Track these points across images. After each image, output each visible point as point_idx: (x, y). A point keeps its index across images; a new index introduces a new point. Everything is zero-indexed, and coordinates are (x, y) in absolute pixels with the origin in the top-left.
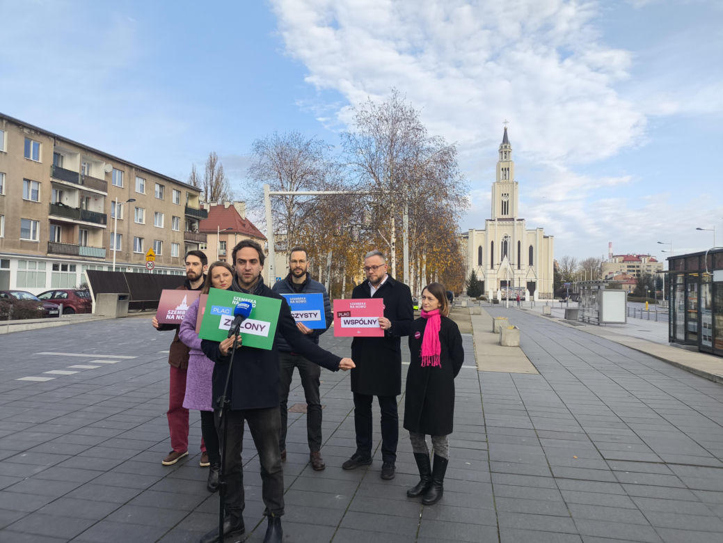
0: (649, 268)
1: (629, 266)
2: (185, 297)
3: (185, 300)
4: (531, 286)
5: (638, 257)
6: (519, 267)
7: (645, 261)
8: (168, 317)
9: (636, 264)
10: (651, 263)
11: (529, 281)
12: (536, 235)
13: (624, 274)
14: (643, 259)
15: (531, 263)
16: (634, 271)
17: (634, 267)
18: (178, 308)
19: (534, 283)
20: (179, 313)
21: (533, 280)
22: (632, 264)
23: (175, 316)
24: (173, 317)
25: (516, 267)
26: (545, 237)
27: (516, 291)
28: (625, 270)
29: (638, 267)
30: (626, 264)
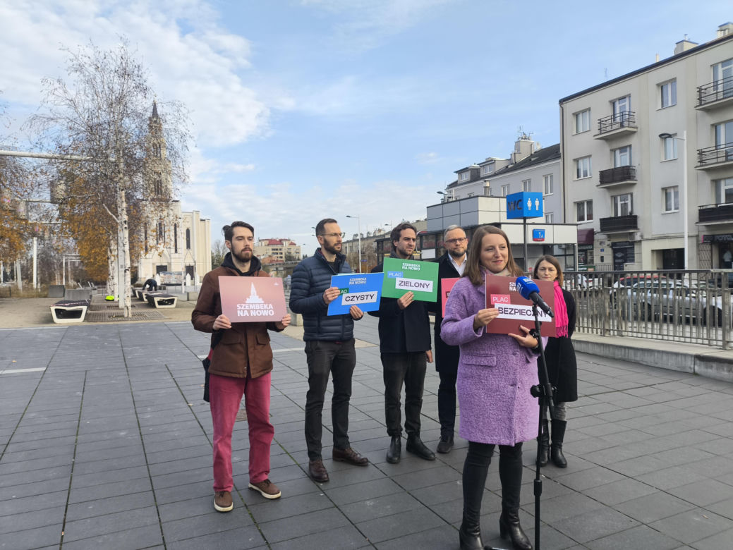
0: (289, 251)
1: (273, 250)
2: (253, 285)
3: (253, 290)
4: (190, 270)
5: (281, 240)
6: (176, 250)
7: (286, 244)
8: (240, 313)
9: (279, 247)
10: (292, 247)
11: (188, 265)
12: (192, 218)
13: (270, 256)
14: (284, 243)
15: (188, 246)
16: (277, 253)
17: (277, 250)
18: (248, 301)
19: (193, 267)
20: (251, 307)
21: (192, 264)
22: (275, 247)
23: (249, 311)
24: (246, 313)
25: (173, 250)
26: (202, 220)
27: (176, 276)
28: (270, 252)
29: (281, 250)
30: (271, 247)
